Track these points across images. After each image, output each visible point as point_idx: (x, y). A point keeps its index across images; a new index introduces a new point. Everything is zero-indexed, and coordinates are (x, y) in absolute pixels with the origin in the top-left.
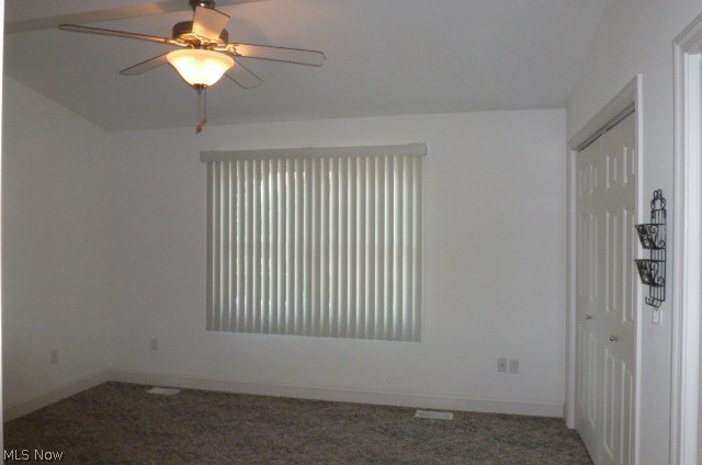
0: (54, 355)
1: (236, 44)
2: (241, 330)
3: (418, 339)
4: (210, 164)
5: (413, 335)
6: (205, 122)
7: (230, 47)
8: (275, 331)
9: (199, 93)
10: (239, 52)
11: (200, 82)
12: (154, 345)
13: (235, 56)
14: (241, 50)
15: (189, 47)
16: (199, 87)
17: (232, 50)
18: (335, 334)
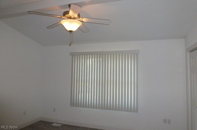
0: (25, 113)
1: (83, 18)
2: (81, 107)
3: (137, 112)
4: (72, 56)
5: (135, 110)
6: (72, 42)
7: (81, 19)
8: (91, 107)
9: (71, 33)
10: (83, 20)
11: (71, 30)
12: (54, 110)
13: (82, 22)
14: (84, 20)
15: (68, 19)
16: (71, 31)
17: (81, 20)
18: (110, 109)
